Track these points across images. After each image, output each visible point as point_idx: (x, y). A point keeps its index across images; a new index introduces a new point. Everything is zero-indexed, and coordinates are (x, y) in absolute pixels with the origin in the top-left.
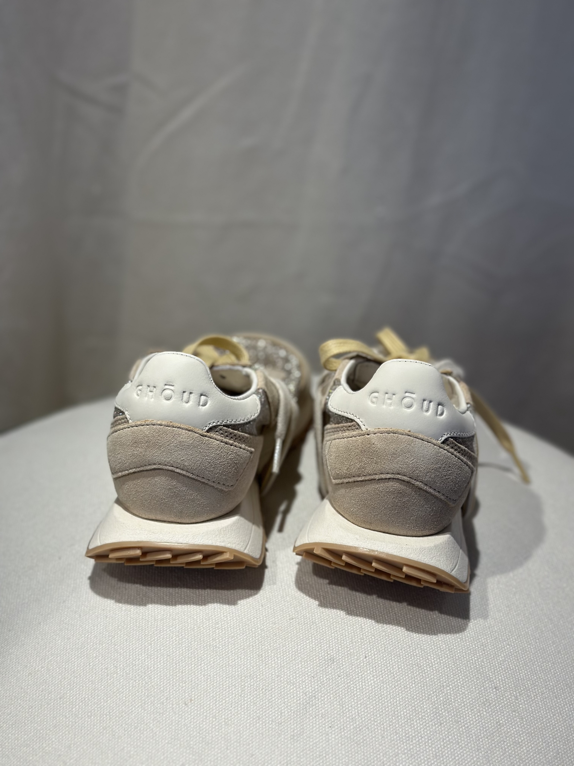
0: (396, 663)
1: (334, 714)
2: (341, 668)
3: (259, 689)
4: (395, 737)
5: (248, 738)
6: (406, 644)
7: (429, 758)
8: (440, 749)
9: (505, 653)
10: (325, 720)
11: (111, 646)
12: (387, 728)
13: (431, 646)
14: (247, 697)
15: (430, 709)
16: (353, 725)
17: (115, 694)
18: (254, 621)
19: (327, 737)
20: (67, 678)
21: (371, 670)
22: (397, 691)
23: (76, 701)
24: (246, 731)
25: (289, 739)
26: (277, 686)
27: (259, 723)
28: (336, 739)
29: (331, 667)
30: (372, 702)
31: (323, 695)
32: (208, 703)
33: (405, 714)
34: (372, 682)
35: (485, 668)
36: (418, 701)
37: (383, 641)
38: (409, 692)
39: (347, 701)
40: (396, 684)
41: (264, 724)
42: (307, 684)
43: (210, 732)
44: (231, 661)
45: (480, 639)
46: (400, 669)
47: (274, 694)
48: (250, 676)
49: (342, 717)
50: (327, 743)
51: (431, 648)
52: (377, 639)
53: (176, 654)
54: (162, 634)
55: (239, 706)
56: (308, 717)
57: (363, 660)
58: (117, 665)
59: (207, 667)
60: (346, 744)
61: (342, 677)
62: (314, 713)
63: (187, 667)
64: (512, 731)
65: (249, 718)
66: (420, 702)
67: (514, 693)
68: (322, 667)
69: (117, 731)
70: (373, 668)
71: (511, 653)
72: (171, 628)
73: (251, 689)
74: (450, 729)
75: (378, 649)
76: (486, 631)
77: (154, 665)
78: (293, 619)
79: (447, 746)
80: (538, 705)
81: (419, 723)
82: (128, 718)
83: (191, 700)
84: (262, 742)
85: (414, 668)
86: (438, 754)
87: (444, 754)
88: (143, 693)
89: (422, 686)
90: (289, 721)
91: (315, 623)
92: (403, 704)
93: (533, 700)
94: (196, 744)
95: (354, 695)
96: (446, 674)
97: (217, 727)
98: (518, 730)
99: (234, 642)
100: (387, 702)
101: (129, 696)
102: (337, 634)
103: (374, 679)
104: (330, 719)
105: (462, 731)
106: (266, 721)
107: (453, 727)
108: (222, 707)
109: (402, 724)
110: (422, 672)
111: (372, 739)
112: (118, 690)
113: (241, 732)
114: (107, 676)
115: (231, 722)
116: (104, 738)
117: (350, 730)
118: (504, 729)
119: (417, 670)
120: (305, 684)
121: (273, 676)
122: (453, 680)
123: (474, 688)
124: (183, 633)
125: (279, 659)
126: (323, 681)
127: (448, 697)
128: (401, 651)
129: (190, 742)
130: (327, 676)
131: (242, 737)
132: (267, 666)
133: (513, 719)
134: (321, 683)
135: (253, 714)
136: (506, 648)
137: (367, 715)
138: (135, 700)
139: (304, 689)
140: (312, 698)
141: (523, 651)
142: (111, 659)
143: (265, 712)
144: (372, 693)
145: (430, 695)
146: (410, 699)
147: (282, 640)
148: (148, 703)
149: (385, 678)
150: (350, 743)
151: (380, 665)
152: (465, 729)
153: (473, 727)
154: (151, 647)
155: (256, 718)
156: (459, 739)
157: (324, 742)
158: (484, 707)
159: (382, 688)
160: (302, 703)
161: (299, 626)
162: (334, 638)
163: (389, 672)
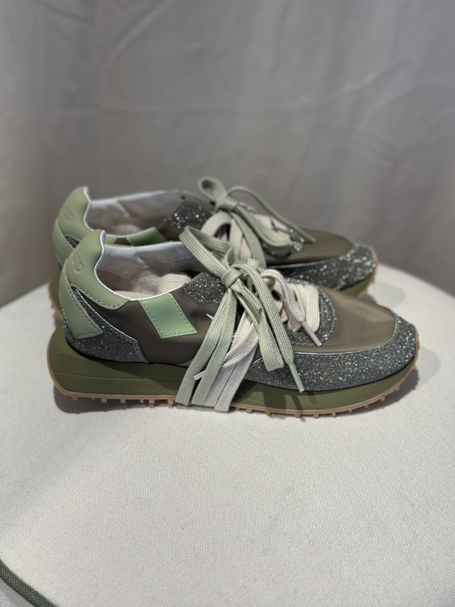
0: (337, 489)
1: (293, 532)
2: (296, 495)
3: (236, 514)
4: (339, 548)
5: (230, 553)
6: (344, 474)
7: (365, 563)
8: (373, 555)
9: (418, 476)
10: (286, 537)
11: (122, 484)
12: (332, 541)
13: (362, 474)
14: (227, 521)
15: (364, 524)
16: (307, 540)
17: (128, 522)
18: (228, 460)
19: (289, 550)
20: (91, 510)
21: (319, 496)
22: (339, 511)
23: (99, 527)
24: (228, 548)
25: (261, 552)
26: (249, 511)
27: (237, 541)
28: (295, 551)
29: (289, 495)
30: (321, 521)
31: (284, 518)
32: (198, 527)
33: (346, 529)
34: (320, 505)
35: (403, 489)
36: (355, 519)
37: (326, 472)
38: (348, 512)
39: (302, 521)
40: (338, 506)
41: (241, 542)
42: (271, 509)
43: (202, 549)
44: (213, 493)
45: (398, 466)
46: (340, 494)
47: (248, 518)
48: (228, 504)
49: (299, 534)
50: (289, 555)
51: (362, 476)
52: (322, 471)
53: (171, 489)
54: (159, 473)
55: (222, 528)
56: (273, 535)
57: (312, 488)
58: (128, 498)
59: (196, 498)
60: (303, 555)
61: (297, 502)
62: (278, 532)
63: (180, 499)
64: (426, 539)
65: (229, 538)
66: (356, 520)
67: (426, 508)
68: (282, 495)
69: (132, 550)
70: (320, 494)
71: (422, 476)
72: (166, 468)
73: (229, 515)
74: (379, 539)
75: (322, 478)
76: (403, 460)
77: (155, 498)
78: (257, 457)
79: (378, 553)
80: (443, 517)
81: (357, 536)
82: (139, 540)
83: (186, 525)
84: (241, 556)
85: (350, 493)
86: (371, 559)
87: (376, 559)
88: (149, 521)
89: (357, 507)
90: (260, 539)
91: (275, 460)
92: (343, 522)
93: (440, 513)
94: (192, 559)
95: (307, 516)
96: (375, 496)
97: (206, 546)
98: (430, 537)
99: (215, 478)
100: (332, 520)
101: (139, 523)
102: (291, 468)
103: (321, 503)
104: (290, 536)
105: (389, 540)
106: (242, 539)
107: (381, 538)
108: (209, 530)
109: (344, 538)
110: (356, 496)
111: (322, 550)
112: (130, 519)
113: (225, 549)
114: (121, 508)
115: (217, 541)
116: (123, 556)
117: (305, 544)
118: (419, 538)
119: (353, 495)
120: (270, 509)
121: (246, 504)
122: (380, 501)
123: (396, 506)
124: (175, 472)
125: (249, 490)
126: (283, 507)
127: (376, 514)
128: (340, 480)
129: (187, 558)
130: (286, 502)
131: (225, 553)
132: (240, 496)
133: (426, 529)
134: (282, 508)
135: (232, 534)
136: (418, 472)
137: (317, 532)
138: (143, 526)
139: (269, 513)
140: (276, 520)
141: (431, 474)
142: (122, 494)
143: (242, 532)
144: (320, 514)
145: (364, 513)
146: (349, 517)
147: (250, 475)
148: (153, 528)
149: (329, 502)
150: (306, 554)
151: (325, 492)
152: (390, 539)
153: (396, 537)
154: (152, 484)
155: (235, 537)
156: (386, 547)
157: (287, 554)
158: (404, 521)
159: (327, 510)
160: (268, 524)
161: (262, 463)
162: (290, 471)
163: (332, 497)
